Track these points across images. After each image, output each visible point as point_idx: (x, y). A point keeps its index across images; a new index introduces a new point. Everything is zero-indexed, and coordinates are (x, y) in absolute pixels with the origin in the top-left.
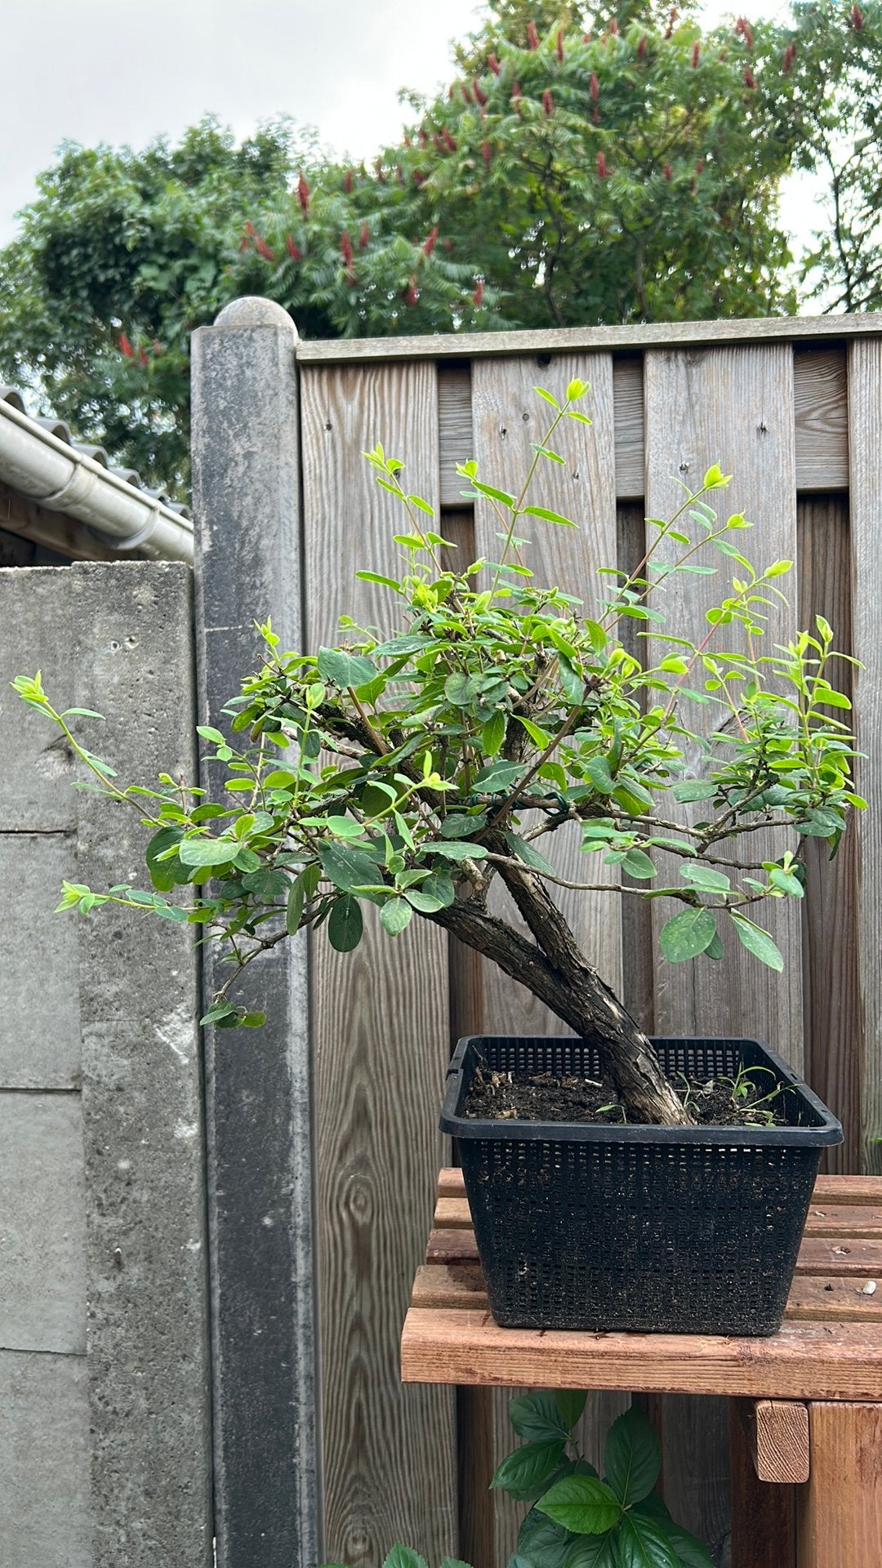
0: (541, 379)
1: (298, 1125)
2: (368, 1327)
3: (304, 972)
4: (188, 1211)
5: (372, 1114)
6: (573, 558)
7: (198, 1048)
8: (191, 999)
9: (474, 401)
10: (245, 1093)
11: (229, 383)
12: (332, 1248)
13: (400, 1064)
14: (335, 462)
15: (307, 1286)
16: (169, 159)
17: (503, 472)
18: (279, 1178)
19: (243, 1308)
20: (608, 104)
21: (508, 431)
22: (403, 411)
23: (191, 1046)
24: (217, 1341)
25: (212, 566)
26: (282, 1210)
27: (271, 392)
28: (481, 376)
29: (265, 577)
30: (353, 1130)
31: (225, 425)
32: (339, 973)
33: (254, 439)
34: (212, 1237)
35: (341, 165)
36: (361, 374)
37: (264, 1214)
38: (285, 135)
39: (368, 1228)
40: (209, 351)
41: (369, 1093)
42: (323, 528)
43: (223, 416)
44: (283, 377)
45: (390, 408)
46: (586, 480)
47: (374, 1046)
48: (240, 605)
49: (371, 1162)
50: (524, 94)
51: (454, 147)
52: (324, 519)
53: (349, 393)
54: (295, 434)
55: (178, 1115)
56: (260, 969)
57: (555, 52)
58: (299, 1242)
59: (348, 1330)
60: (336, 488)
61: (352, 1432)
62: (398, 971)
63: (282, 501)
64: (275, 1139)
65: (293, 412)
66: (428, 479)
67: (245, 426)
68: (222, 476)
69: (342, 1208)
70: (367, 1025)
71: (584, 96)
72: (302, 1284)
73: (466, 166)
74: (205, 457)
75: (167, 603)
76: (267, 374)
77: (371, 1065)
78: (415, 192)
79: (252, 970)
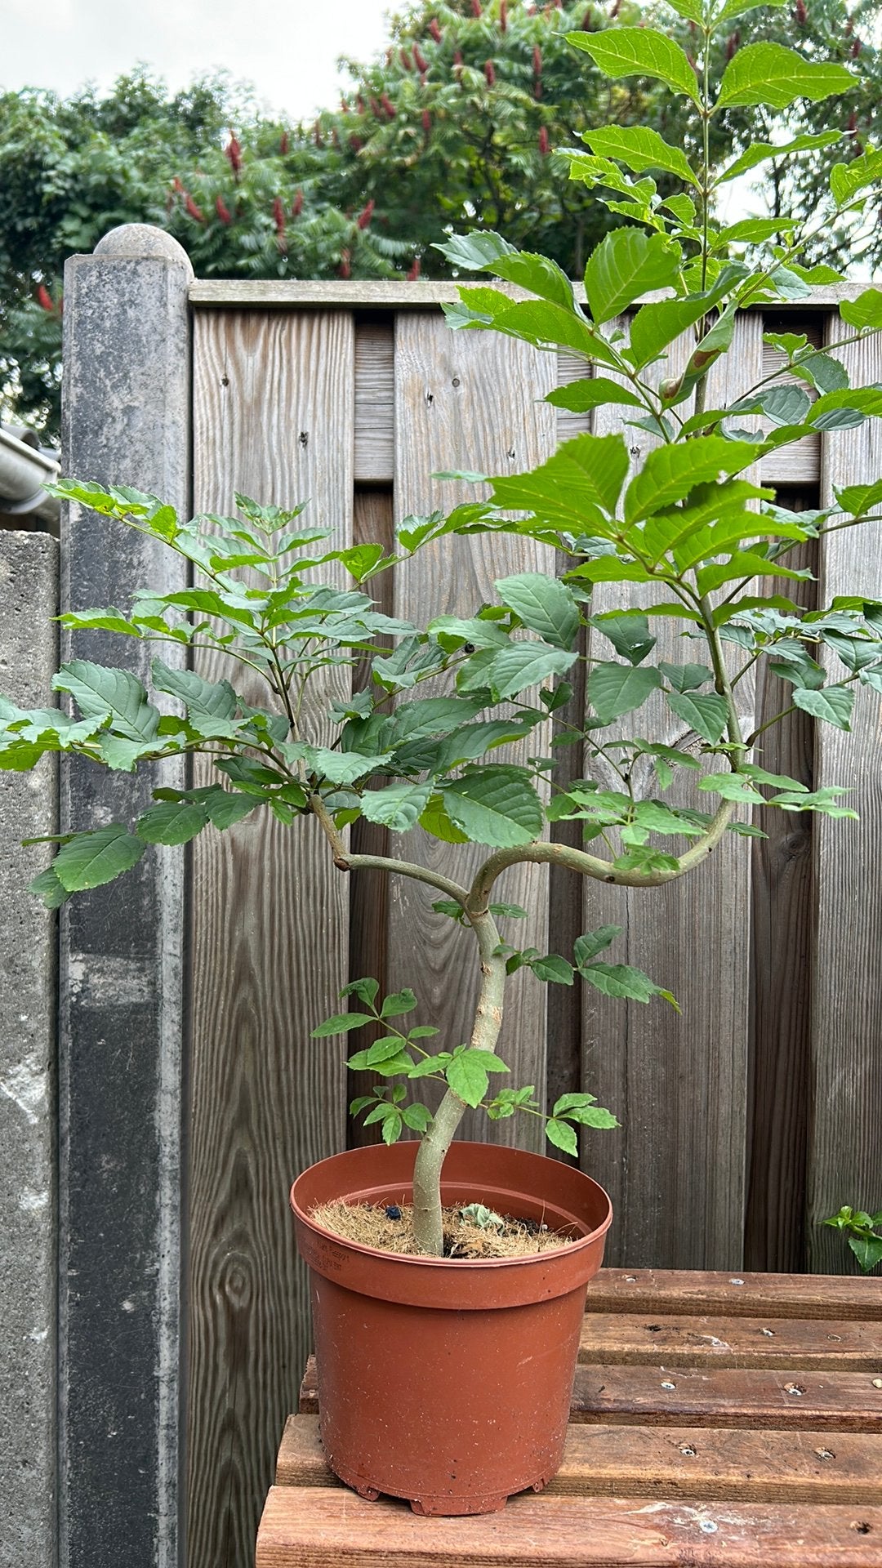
0: (475, 339)
1: (167, 1195)
2: (242, 1427)
3: (177, 1018)
4: (33, 1295)
5: (254, 1184)
6: (505, 550)
7: (51, 1104)
8: (42, 1048)
9: (397, 360)
10: (105, 1158)
11: (108, 324)
12: (202, 1337)
13: (288, 1128)
14: (232, 424)
15: (172, 1380)
16: (98, 107)
17: (428, 445)
18: (142, 1256)
19: (96, 1407)
20: (550, 81)
21: (435, 398)
22: (313, 368)
23: (41, 1103)
24: (64, 1443)
25: (81, 539)
26: (145, 1293)
27: (158, 337)
28: (406, 331)
29: (144, 554)
30: (231, 1201)
31: (102, 373)
32: (219, 1021)
33: (135, 392)
34: (62, 1323)
35: (277, 123)
36: (266, 322)
37: (124, 1297)
38: (220, 89)
39: (245, 1312)
40: (84, 285)
41: (250, 1160)
42: (215, 499)
43: (100, 363)
44: (173, 320)
45: (298, 363)
46: (524, 459)
47: (258, 1106)
48: (113, 586)
49: (251, 1238)
50: (465, 64)
51: (392, 115)
52: (216, 489)
53: (250, 343)
54: (185, 388)
55: (24, 1183)
56: (125, 1015)
57: (498, 23)
58: (164, 1330)
59: (218, 1431)
60: (232, 454)
61: (220, 1546)
62: (289, 1021)
63: (167, 466)
64: (139, 1212)
65: (183, 363)
66: (340, 449)
67: (126, 376)
68: (96, 434)
69: (216, 1290)
70: (250, 1080)
71: (528, 70)
72: (166, 1379)
73: (406, 134)
74: (77, 411)
75: (26, 581)
76: (153, 316)
77: (254, 1127)
78: (351, 158)
79: (117, 1016)
